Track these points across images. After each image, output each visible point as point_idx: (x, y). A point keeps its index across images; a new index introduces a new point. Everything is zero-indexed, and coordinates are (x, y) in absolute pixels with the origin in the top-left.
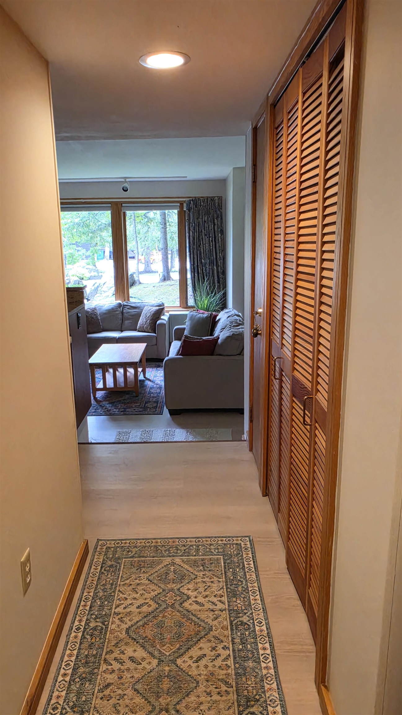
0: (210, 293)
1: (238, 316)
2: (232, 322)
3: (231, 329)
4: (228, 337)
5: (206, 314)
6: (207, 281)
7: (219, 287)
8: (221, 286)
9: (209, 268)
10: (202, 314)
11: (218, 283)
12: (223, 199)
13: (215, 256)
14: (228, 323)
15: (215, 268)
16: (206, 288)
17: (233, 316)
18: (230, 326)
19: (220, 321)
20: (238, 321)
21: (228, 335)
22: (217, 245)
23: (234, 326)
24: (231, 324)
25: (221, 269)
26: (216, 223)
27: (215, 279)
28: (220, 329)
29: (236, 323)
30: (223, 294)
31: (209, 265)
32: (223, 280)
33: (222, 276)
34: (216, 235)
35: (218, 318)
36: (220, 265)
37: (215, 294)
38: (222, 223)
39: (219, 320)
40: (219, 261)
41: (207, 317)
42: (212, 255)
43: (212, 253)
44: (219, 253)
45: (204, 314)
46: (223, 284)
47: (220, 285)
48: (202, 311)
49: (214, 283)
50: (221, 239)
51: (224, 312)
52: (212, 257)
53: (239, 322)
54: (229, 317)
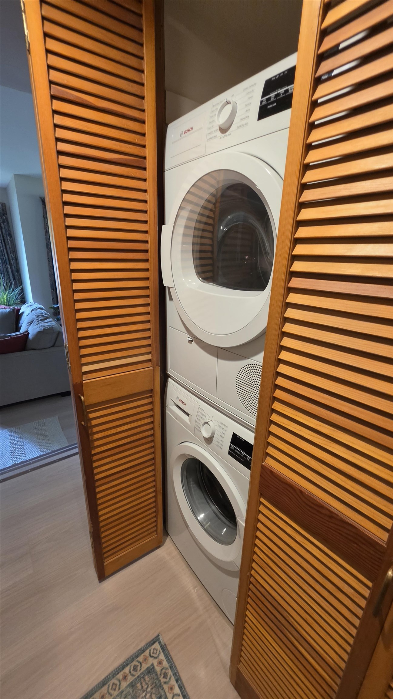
0: (8, 289)
1: (41, 309)
2: (38, 316)
3: (39, 323)
4: (39, 333)
5: (8, 309)
6: (3, 278)
7: (15, 284)
8: (18, 282)
9: (3, 267)
10: (4, 309)
11: (13, 279)
12: (7, 205)
13: (7, 257)
14: (34, 317)
15: (9, 267)
16: (3, 285)
17: (37, 309)
18: (37, 320)
19: (24, 315)
20: (44, 314)
21: (38, 329)
22: (8, 247)
23: (41, 320)
24: (38, 318)
25: (15, 268)
26: (3, 227)
27: (11, 277)
28: (27, 322)
29: (42, 317)
30: (21, 289)
31: (2, 264)
32: (18, 278)
33: (17, 274)
34: (5, 238)
35: (21, 312)
36: (13, 264)
37: (13, 290)
38: (9, 226)
39: (23, 313)
40: (12, 261)
41: (10, 312)
42: (4, 256)
43: (3, 253)
44: (11, 254)
45: (6, 309)
46: (18, 280)
47: (16, 281)
48: (4, 306)
49: (10, 280)
50: (11, 241)
51: (26, 305)
52: (4, 257)
53: (45, 316)
54: (32, 310)
